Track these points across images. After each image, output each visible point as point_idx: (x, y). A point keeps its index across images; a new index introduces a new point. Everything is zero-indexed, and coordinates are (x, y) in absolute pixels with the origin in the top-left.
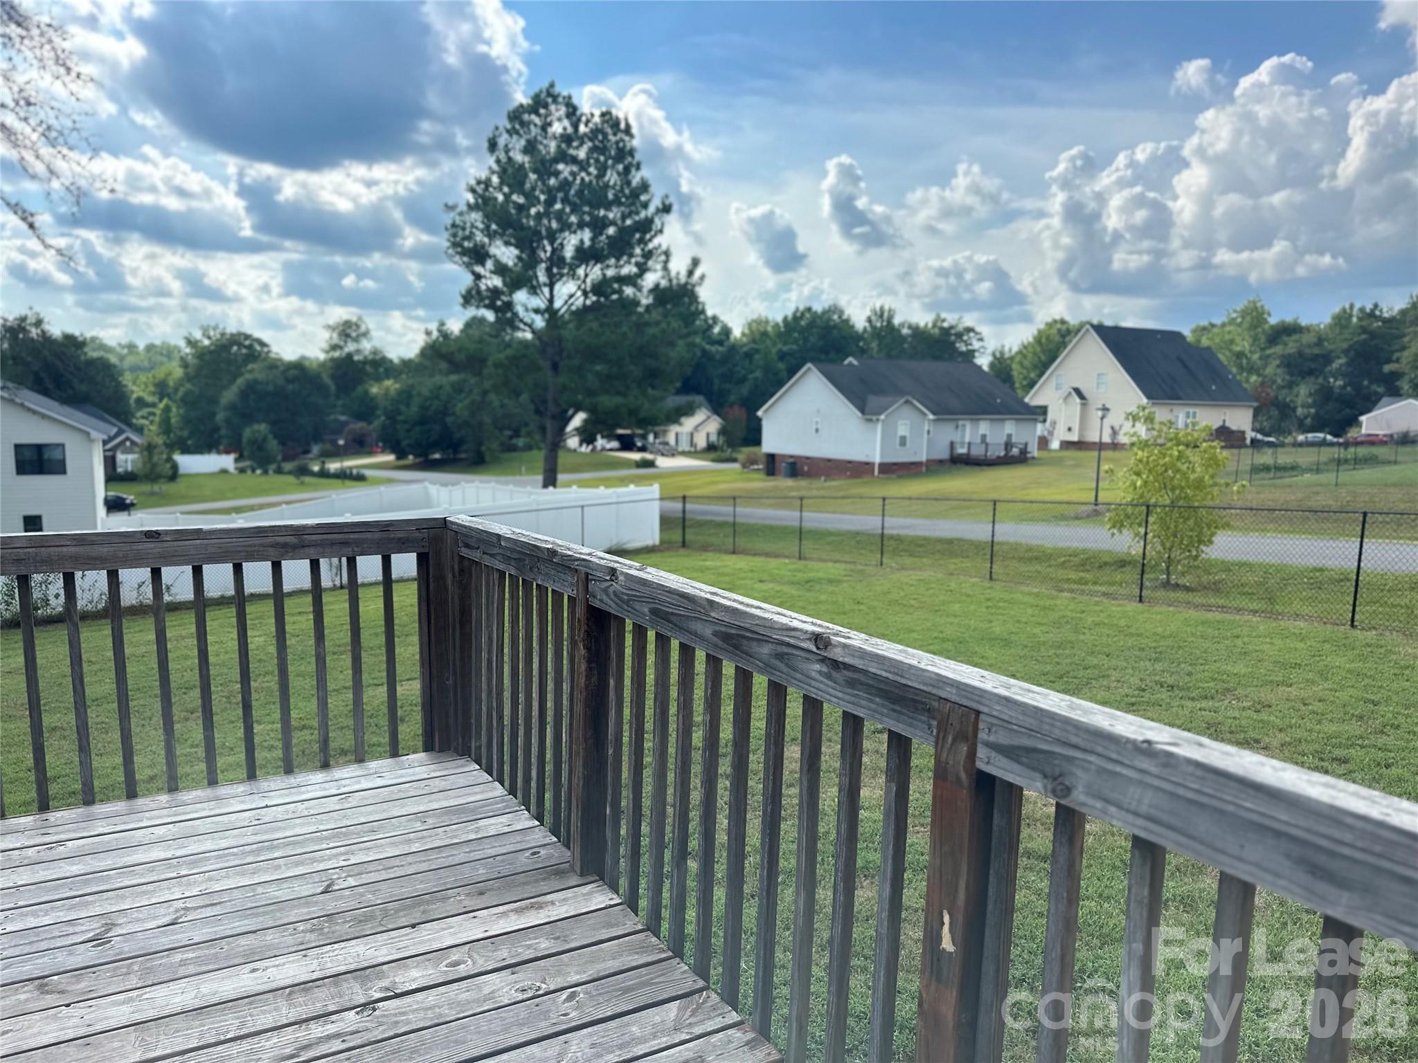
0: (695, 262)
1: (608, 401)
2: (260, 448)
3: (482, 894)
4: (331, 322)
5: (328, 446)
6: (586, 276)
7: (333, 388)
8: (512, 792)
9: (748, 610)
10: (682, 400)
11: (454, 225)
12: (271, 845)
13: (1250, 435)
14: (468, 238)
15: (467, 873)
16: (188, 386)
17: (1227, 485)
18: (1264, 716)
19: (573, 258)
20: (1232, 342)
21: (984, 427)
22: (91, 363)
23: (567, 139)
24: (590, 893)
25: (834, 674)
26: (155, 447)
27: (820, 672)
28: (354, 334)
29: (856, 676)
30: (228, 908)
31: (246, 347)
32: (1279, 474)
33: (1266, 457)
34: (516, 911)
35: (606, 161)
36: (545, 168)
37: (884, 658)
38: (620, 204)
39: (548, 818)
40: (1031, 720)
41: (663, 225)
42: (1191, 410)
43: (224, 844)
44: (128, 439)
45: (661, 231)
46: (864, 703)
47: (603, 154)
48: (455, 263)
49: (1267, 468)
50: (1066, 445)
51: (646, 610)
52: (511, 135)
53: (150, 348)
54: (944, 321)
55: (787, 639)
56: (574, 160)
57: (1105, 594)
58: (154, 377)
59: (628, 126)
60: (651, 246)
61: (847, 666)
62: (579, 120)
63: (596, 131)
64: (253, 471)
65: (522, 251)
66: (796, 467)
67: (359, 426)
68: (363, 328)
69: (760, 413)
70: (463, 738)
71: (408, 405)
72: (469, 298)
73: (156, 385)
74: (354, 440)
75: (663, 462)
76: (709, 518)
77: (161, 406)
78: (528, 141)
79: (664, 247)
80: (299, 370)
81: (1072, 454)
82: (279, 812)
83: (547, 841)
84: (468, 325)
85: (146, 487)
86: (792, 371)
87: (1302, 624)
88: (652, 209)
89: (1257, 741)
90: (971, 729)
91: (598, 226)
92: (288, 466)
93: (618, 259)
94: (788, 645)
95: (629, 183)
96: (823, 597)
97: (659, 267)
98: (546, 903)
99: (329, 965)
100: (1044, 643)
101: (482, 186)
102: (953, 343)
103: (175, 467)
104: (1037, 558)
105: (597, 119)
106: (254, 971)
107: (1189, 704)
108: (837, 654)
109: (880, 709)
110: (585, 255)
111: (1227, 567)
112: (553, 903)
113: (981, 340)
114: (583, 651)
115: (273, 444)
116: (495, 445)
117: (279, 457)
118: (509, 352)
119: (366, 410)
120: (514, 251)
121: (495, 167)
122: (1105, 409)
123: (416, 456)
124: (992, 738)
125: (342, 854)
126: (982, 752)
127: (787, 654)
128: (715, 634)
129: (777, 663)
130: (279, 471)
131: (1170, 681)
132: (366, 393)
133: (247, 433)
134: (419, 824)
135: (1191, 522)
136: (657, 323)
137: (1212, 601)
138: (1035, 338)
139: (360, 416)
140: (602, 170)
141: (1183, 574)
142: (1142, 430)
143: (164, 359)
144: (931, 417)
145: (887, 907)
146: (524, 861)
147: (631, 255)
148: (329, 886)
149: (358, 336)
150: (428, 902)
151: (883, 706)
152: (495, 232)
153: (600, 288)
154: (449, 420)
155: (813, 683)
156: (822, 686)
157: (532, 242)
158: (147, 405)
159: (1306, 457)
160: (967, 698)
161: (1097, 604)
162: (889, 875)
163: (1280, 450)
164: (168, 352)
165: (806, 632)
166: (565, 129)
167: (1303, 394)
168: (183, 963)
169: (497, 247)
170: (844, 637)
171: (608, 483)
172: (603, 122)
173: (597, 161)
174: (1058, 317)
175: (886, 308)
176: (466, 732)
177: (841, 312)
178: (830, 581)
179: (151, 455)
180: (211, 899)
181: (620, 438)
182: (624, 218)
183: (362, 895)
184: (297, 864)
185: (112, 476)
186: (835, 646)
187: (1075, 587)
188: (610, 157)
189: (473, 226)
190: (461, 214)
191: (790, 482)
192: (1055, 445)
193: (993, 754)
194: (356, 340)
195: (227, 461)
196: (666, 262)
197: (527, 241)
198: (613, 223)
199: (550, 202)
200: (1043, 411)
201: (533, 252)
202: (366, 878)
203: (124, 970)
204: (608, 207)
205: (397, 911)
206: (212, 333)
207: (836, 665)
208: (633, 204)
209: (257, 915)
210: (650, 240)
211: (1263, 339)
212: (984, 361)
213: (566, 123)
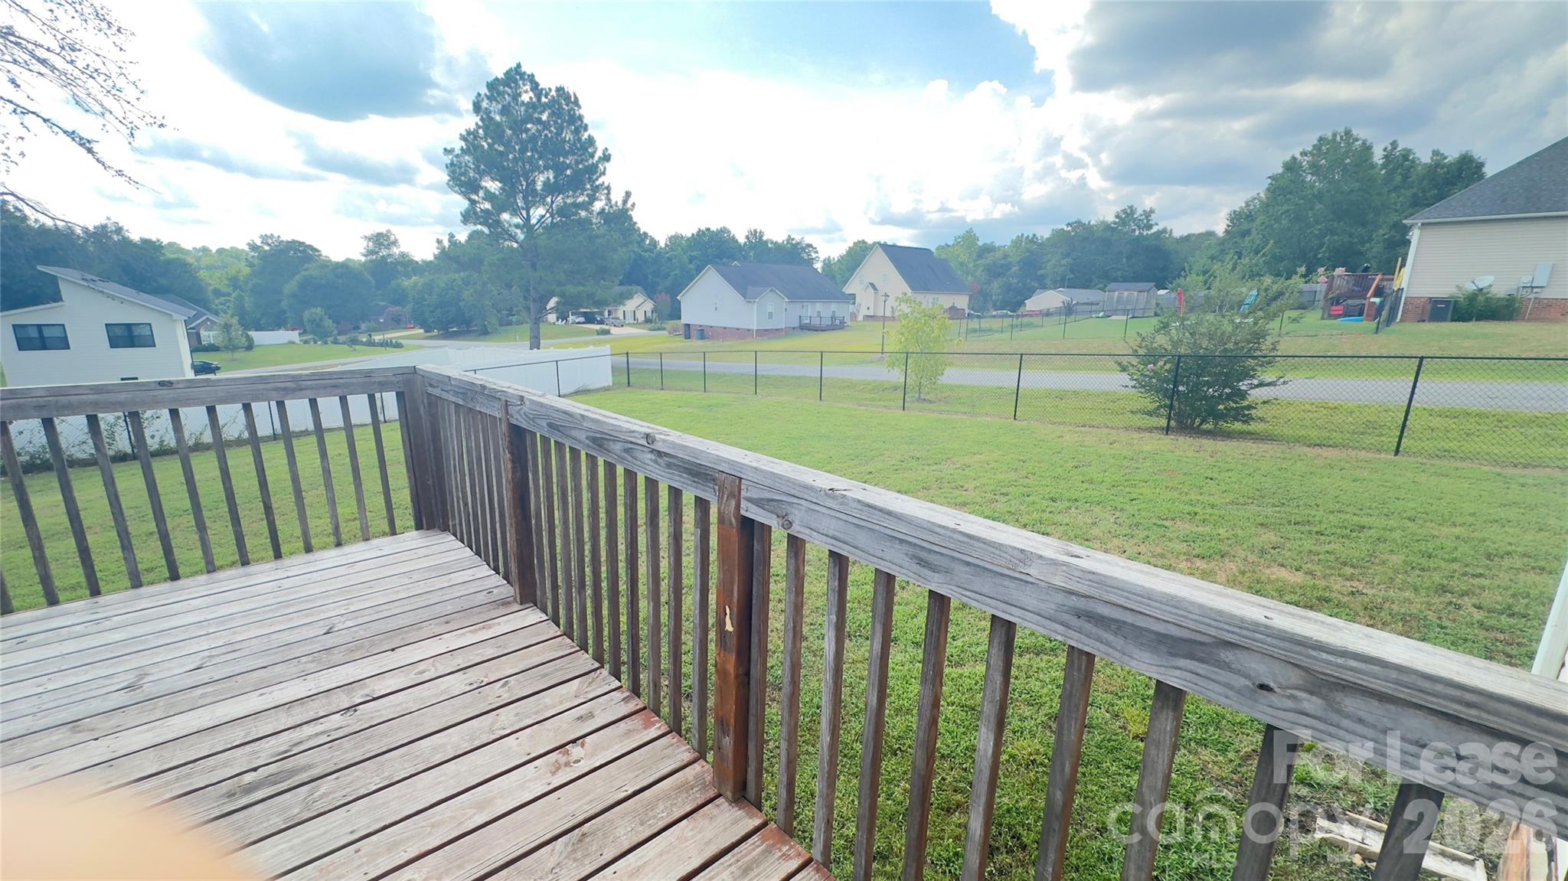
0: (628, 194)
1: (571, 289)
2: (318, 326)
3: (447, 623)
4: (368, 234)
5: (373, 324)
6: (552, 202)
7: (373, 282)
8: (478, 553)
9: (606, 420)
10: (624, 288)
11: (452, 164)
12: (288, 603)
13: (967, 311)
14: (464, 174)
15: (438, 610)
16: (255, 281)
17: (951, 340)
18: (966, 472)
19: (542, 190)
20: (958, 255)
21: (819, 307)
22: (169, 262)
23: (532, 106)
24: (527, 615)
25: (659, 460)
26: (231, 326)
27: (651, 459)
28: (386, 243)
29: (671, 460)
30: (246, 652)
31: (300, 252)
32: (982, 334)
33: (974, 324)
34: (471, 632)
35: (562, 124)
36: (518, 126)
37: (687, 447)
38: (574, 154)
39: (501, 570)
40: (769, 481)
41: (605, 168)
42: (936, 296)
43: (248, 607)
44: (208, 319)
45: (604, 173)
46: (677, 478)
47: (560, 118)
48: (455, 192)
49: (975, 331)
50: (868, 317)
51: (545, 424)
52: (491, 101)
53: (221, 251)
54: (793, 239)
55: (629, 439)
56: (539, 121)
57: (885, 407)
58: (227, 273)
59: (576, 98)
60: (597, 183)
61: (666, 455)
62: (541, 93)
63: (553, 101)
64: (315, 343)
65: (505, 185)
66: (703, 333)
67: (396, 309)
68: (392, 238)
69: (678, 298)
70: (443, 519)
71: (430, 294)
72: (466, 218)
73: (230, 280)
74: (393, 319)
75: (614, 330)
76: (645, 367)
77: (234, 295)
78: (503, 106)
79: (606, 184)
80: (345, 267)
81: (871, 323)
82: (297, 581)
83: (500, 583)
84: (471, 237)
85: (228, 355)
86: (699, 270)
87: (989, 419)
88: (596, 158)
89: (962, 487)
90: (736, 490)
91: (559, 169)
92: (341, 338)
93: (574, 192)
94: (632, 443)
95: (580, 140)
96: (719, 416)
97: (603, 197)
98: (494, 624)
99: (323, 684)
100: (849, 437)
101: (472, 137)
102: (799, 254)
103: (250, 340)
104: (848, 387)
105: (553, 93)
106: (261, 695)
107: (927, 467)
108: (659, 446)
109: (686, 481)
110: (551, 189)
111: (952, 388)
112: (499, 624)
113: (817, 252)
114: (508, 456)
115: (328, 323)
116: (494, 320)
117: (335, 332)
118: (500, 256)
119: (400, 298)
120: (498, 184)
121: (480, 123)
122: (886, 295)
123: (439, 330)
124: (749, 495)
125: (344, 605)
126: (744, 504)
127: (631, 449)
128: (587, 438)
129: (625, 455)
130: (336, 342)
131: (918, 455)
132: (399, 285)
133: (306, 315)
134: (406, 579)
135: (932, 362)
136: (604, 236)
137: (943, 408)
138: (847, 252)
139: (396, 302)
140: (560, 129)
141: (928, 393)
142: (905, 308)
143: (235, 260)
144: (787, 300)
145: (698, 607)
146: (481, 598)
147: (584, 189)
148: (331, 628)
149: (388, 244)
150: (406, 632)
151: (688, 479)
152: (483, 170)
153: (562, 211)
154: (462, 304)
155: (648, 467)
156: (653, 469)
157: (511, 178)
158: (224, 295)
159: (996, 324)
160: (734, 470)
161: (879, 413)
162: (698, 587)
163: (982, 320)
164: (234, 254)
165: (641, 433)
166: (531, 98)
167: (996, 286)
168: (203, 696)
169: (485, 181)
170: (665, 435)
171: (575, 345)
172: (558, 96)
173: (556, 122)
174: (860, 239)
175: (758, 231)
176: (445, 517)
177: (729, 232)
178: (724, 405)
179: (229, 333)
180: (232, 647)
181: (584, 314)
182: (577, 163)
183: (356, 632)
184: (307, 616)
185: (197, 347)
186: (658, 441)
187: (868, 402)
188: (565, 121)
189: (466, 166)
190: (457, 156)
191: (701, 343)
192: (860, 318)
193: (750, 505)
194: (388, 247)
195: (294, 336)
196: (609, 193)
197: (508, 179)
198: (569, 167)
199: (523, 151)
200: (853, 296)
201: (513, 185)
202: (360, 621)
203: (151, 707)
204: (566, 155)
205: (383, 640)
206: (270, 241)
207: (660, 454)
208: (584, 154)
209: (269, 655)
210: (597, 179)
211: (974, 256)
212: (818, 266)
213: (531, 94)
